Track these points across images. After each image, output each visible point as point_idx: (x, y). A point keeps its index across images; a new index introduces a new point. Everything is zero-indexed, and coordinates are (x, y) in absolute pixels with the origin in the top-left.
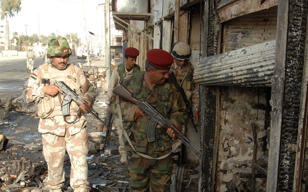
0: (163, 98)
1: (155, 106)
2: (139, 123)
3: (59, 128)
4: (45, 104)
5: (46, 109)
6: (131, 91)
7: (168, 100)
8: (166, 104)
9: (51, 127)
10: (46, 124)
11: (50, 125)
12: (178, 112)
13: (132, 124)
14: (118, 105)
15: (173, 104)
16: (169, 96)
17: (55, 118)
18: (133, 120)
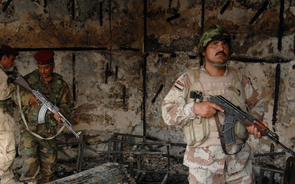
0: (55, 91)
1: (48, 96)
2: (33, 108)
3: (216, 163)
4: (196, 129)
5: (197, 136)
6: (30, 83)
7: (58, 93)
8: (57, 96)
9: (203, 160)
10: (196, 155)
11: (202, 158)
12: (65, 105)
13: (27, 109)
14: (18, 93)
15: (62, 97)
16: (60, 90)
17: (210, 148)
18: (28, 105)
